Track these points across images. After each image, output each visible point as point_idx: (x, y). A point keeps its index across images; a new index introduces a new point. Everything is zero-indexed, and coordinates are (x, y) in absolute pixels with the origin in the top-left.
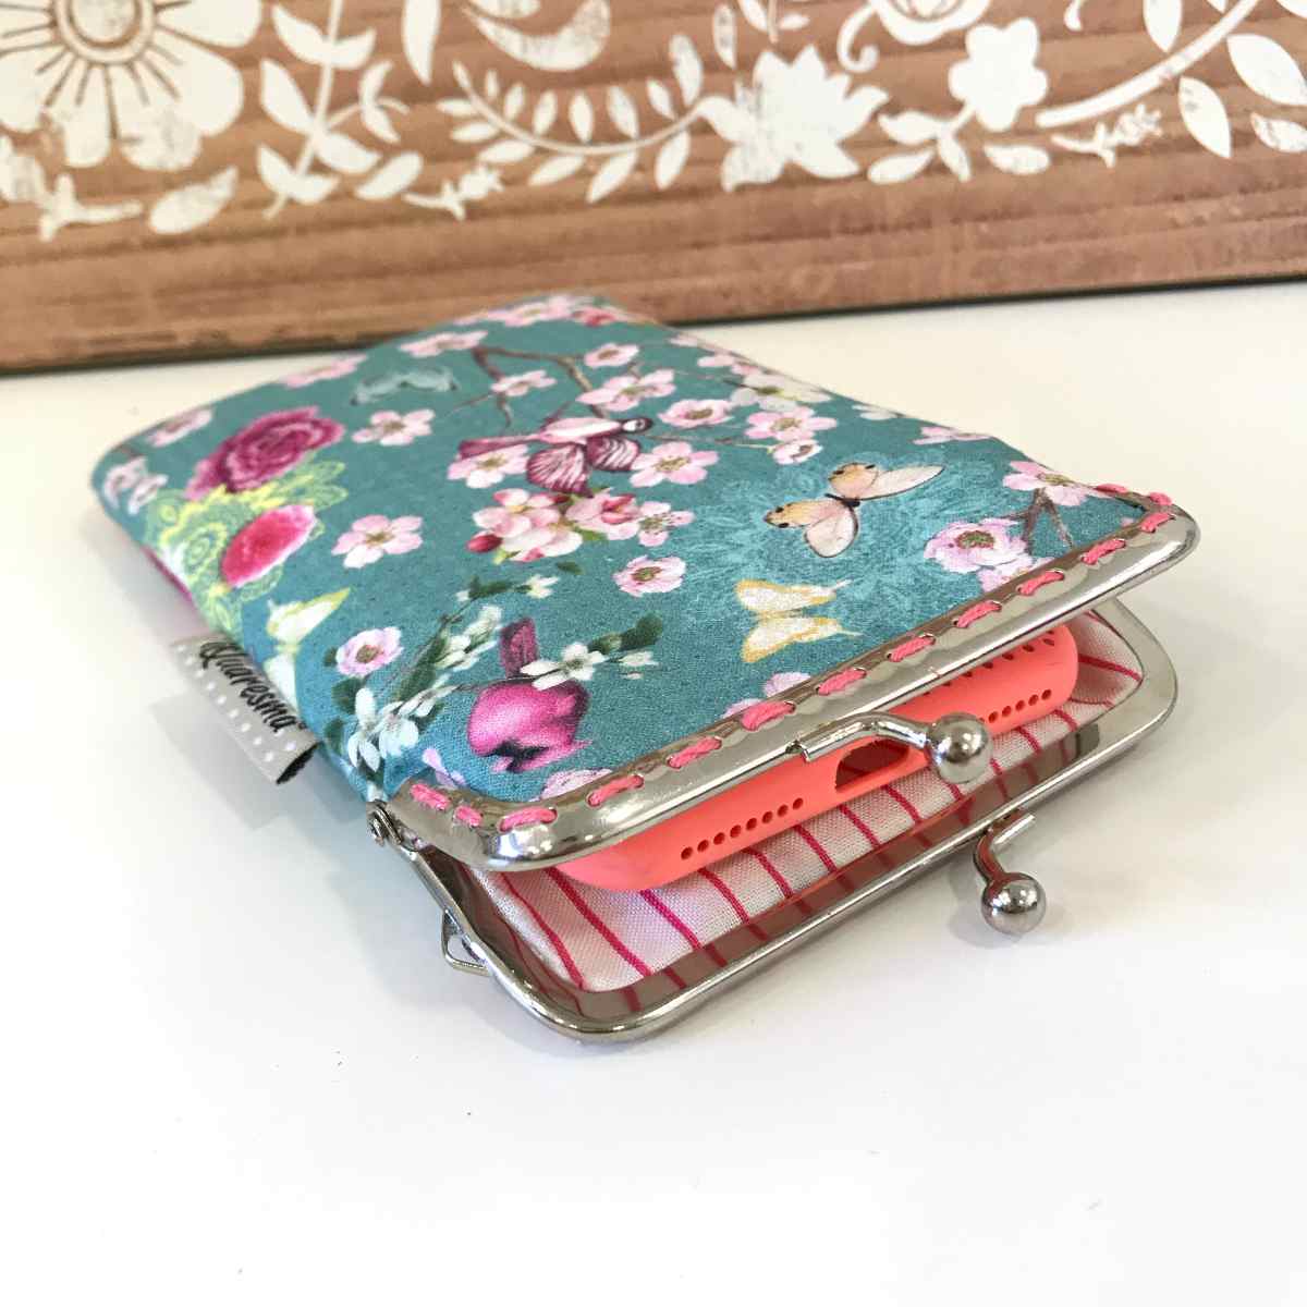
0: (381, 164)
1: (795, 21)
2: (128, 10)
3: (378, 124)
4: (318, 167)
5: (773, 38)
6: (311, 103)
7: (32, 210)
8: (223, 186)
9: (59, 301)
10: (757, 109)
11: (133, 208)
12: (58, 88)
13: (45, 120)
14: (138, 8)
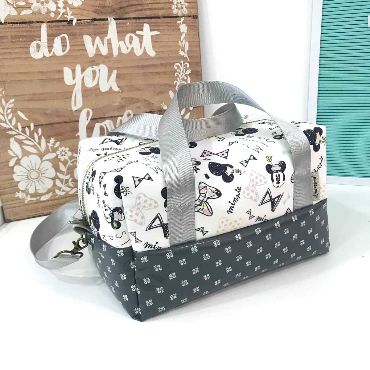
0: (71, 190)
2: (38, 175)
3: (71, 185)
4: (63, 191)
6: (62, 184)
7: (24, 199)
8: (51, 194)
9: (28, 210)
11: (39, 198)
12: (28, 184)
13: (26, 188)
14: (39, 174)
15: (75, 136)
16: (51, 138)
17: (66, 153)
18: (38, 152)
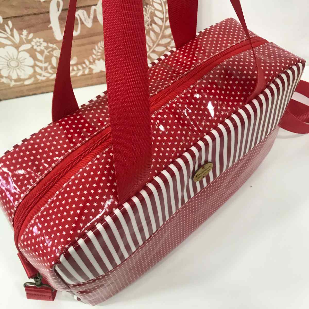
0: (51, 75)
1: (99, 57)
3: (51, 71)
4: (44, 76)
5: (97, 58)
6: (42, 70)
7: (9, 84)
8: (33, 79)
9: (14, 92)
10: (96, 66)
11: (22, 82)
12: (10, 72)
13: (9, 75)
14: (18, 63)
15: (48, 28)
16: (23, 30)
17: (41, 44)
18: (13, 44)
